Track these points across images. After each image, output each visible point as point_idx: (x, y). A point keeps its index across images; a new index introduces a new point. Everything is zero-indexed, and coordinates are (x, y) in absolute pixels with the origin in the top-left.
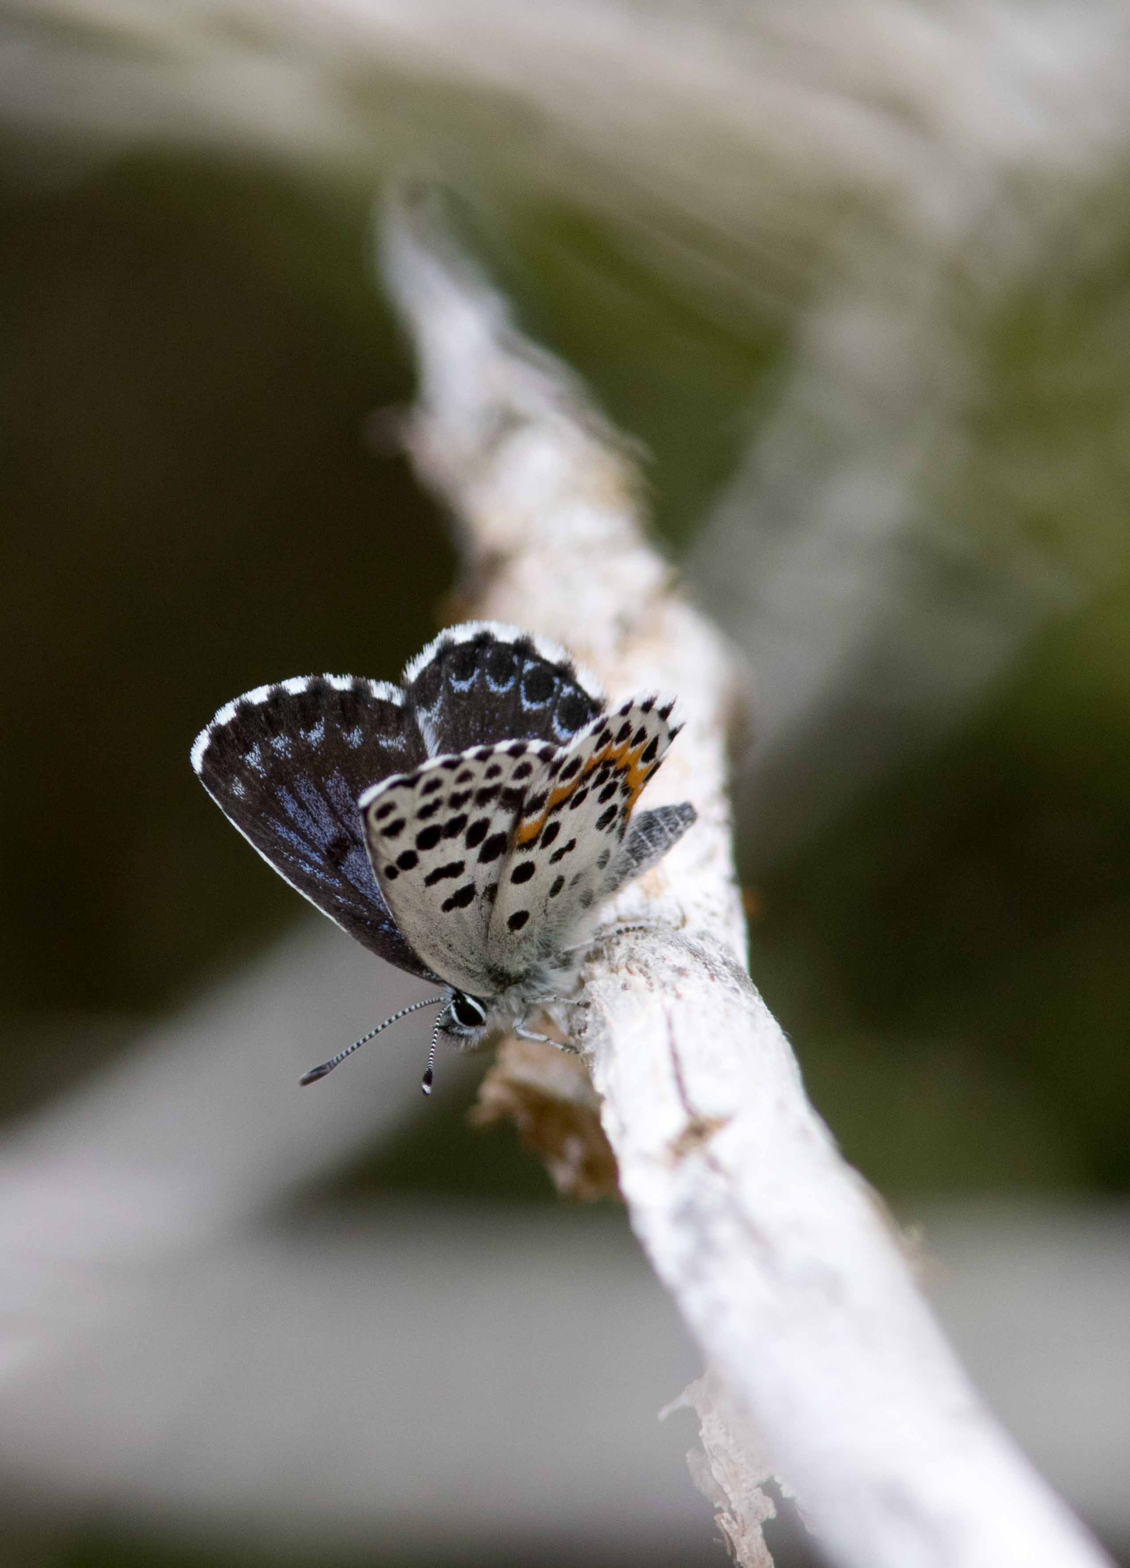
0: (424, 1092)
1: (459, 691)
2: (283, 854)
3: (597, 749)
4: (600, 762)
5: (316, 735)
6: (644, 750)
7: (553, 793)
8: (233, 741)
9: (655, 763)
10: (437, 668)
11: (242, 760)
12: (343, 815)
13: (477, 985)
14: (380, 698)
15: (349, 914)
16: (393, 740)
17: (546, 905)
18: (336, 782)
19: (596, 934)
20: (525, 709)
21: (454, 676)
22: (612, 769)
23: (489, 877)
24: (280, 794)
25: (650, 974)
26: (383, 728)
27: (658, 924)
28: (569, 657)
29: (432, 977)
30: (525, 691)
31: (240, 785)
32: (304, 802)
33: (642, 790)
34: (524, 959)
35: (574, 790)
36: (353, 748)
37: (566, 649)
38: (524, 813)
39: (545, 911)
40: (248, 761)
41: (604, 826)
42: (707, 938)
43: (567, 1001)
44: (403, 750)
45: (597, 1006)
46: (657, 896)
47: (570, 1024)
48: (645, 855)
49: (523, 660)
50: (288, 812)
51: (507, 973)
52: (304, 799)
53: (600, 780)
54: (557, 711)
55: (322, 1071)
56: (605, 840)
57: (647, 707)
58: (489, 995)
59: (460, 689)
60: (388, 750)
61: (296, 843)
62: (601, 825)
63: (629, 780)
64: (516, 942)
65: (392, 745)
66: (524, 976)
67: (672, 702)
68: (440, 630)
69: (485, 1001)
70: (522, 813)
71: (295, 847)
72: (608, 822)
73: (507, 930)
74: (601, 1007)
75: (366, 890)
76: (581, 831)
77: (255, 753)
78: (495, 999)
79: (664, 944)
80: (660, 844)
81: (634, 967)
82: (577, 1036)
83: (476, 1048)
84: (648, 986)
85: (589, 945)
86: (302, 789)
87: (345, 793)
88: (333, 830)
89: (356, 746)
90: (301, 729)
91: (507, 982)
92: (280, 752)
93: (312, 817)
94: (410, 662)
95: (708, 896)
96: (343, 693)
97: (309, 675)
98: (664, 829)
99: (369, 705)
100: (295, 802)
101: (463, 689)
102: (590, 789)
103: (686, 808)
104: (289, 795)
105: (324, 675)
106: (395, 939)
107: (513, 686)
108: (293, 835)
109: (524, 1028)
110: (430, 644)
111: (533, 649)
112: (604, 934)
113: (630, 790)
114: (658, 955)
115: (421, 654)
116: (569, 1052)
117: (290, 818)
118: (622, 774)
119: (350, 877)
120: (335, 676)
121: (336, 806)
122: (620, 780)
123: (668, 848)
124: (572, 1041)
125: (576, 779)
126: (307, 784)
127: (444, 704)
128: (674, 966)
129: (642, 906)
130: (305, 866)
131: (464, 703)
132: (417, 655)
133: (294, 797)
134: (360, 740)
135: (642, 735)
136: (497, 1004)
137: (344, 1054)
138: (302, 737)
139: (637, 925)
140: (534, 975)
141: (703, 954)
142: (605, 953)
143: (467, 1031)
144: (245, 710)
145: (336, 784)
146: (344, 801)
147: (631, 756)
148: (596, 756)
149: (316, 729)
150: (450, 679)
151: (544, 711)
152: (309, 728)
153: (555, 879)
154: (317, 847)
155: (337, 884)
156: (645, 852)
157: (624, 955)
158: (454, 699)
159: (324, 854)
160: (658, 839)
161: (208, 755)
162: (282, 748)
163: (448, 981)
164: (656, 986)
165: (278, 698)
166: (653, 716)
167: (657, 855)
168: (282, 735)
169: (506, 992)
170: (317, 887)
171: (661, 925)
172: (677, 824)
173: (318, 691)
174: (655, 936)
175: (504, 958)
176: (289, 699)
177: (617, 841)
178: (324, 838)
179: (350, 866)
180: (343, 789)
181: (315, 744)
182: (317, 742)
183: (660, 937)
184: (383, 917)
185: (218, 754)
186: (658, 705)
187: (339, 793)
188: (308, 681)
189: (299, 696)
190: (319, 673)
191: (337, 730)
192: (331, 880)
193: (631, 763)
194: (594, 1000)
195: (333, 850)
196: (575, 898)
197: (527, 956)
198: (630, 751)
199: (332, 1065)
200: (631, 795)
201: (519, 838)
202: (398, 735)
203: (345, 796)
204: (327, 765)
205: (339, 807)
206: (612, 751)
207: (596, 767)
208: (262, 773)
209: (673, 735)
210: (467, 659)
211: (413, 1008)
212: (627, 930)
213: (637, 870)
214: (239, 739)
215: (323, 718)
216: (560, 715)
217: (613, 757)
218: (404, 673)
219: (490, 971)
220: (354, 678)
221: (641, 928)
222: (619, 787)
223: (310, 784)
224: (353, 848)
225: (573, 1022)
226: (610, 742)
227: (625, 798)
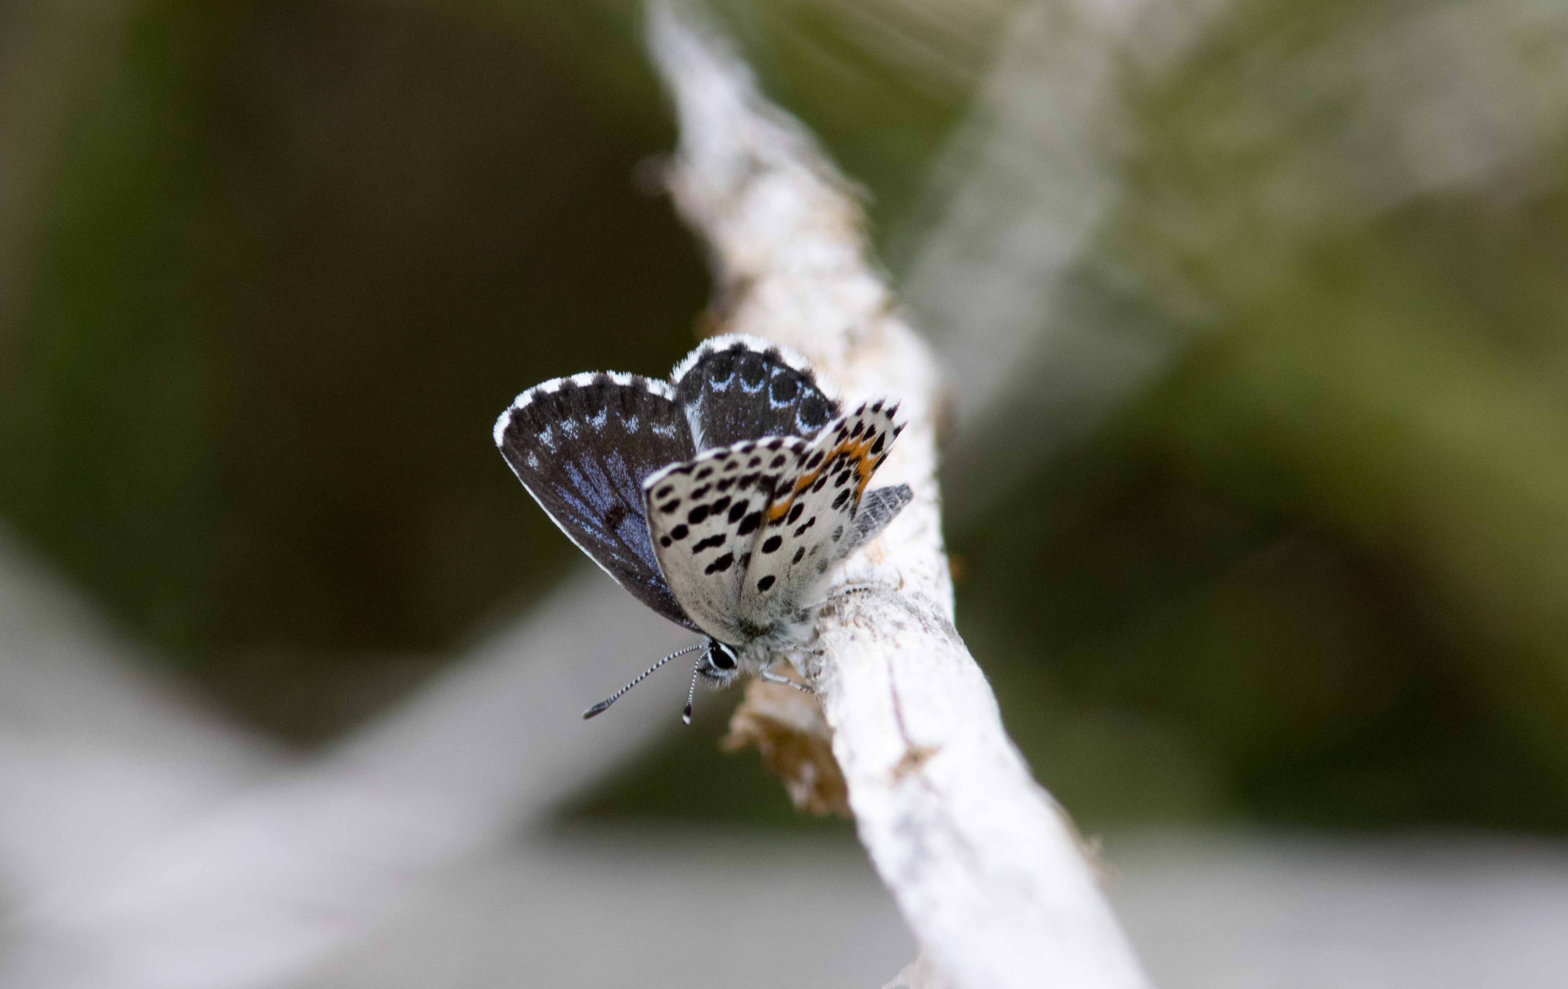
0: (684, 723)
1: (717, 391)
2: (568, 517)
3: (836, 443)
4: (838, 454)
5: (599, 421)
6: (873, 444)
7: (800, 481)
8: (529, 422)
9: (882, 455)
10: (699, 371)
11: (536, 438)
12: (621, 488)
13: (729, 635)
14: (655, 393)
15: (622, 569)
16: (665, 429)
17: (789, 571)
18: (615, 461)
19: (829, 594)
20: (772, 407)
21: (713, 378)
22: (847, 460)
23: (745, 547)
24: (568, 468)
25: (874, 627)
26: (656, 418)
27: (880, 586)
28: (811, 366)
29: (691, 626)
30: (773, 392)
31: (535, 458)
32: (588, 475)
33: (871, 477)
34: (770, 614)
35: (817, 477)
36: (630, 433)
37: (808, 359)
38: (775, 496)
39: (788, 576)
40: (542, 439)
41: (839, 506)
42: (921, 598)
43: (804, 649)
44: (673, 437)
45: (830, 654)
46: (879, 562)
47: (807, 668)
48: (870, 528)
49: (771, 367)
50: (574, 483)
51: (755, 626)
52: (588, 473)
53: (837, 468)
54: (799, 410)
55: (602, 707)
56: (841, 518)
57: (877, 408)
58: (739, 643)
59: (719, 390)
60: (660, 437)
61: (579, 509)
62: (836, 505)
63: (860, 468)
64: (764, 601)
65: (664, 433)
66: (769, 629)
67: (897, 404)
68: (702, 340)
69: (736, 649)
70: (773, 496)
71: (579, 512)
72: (842, 503)
73: (756, 590)
74: (834, 655)
75: (638, 550)
76: (819, 510)
77: (548, 434)
78: (745, 646)
79: (885, 602)
80: (882, 518)
81: (860, 621)
82: (813, 678)
83: (729, 688)
84: (872, 638)
85: (823, 604)
86: (587, 465)
87: (622, 470)
88: (612, 500)
89: (633, 432)
90: (587, 415)
91: (755, 633)
92: (568, 434)
93: (594, 488)
94: (676, 366)
95: (921, 562)
96: (623, 388)
97: (595, 371)
98: (886, 506)
99: (645, 399)
100: (580, 475)
101: (720, 389)
102: (829, 476)
103: (904, 490)
104: (575, 469)
105: (608, 372)
106: (661, 592)
107: (763, 388)
108: (577, 502)
109: (769, 672)
110: (693, 352)
111: (780, 358)
112: (835, 594)
113: (861, 478)
114: (880, 611)
115: (686, 360)
116: (806, 692)
117: (575, 487)
118: (855, 464)
119: (624, 538)
120: (617, 373)
121: (615, 480)
122: (853, 468)
123: (888, 521)
124: (808, 682)
125: (819, 469)
126: (591, 460)
127: (704, 401)
128: (894, 621)
129: (867, 571)
130: (587, 528)
131: (721, 401)
132: (683, 360)
133: (579, 470)
134: (636, 426)
135: (871, 431)
136: (746, 651)
137: (620, 693)
138: (588, 422)
139: (863, 586)
140: (778, 628)
141: (918, 611)
142: (836, 609)
143: (722, 673)
144: (540, 398)
145: (616, 463)
146: (621, 476)
147: (862, 449)
148: (835, 449)
149: (600, 416)
150: (710, 381)
151: (789, 409)
152: (594, 414)
153: (797, 549)
154: (597, 513)
155: (613, 543)
156: (869, 525)
157: (852, 611)
158: (713, 397)
159: (603, 519)
160: (880, 514)
161: (508, 431)
162: (570, 430)
163: (707, 631)
164: (879, 637)
165: (567, 390)
166: (881, 415)
167: (880, 528)
168: (570, 419)
169: (754, 642)
170: (596, 545)
171: (883, 587)
172: (896, 502)
173: (602, 385)
174: (878, 595)
175: (753, 613)
176: (577, 390)
177: (849, 519)
178: (603, 506)
179: (624, 530)
180: (620, 467)
181: (598, 428)
182: (600, 427)
183: (882, 597)
184: (652, 573)
185: (517, 431)
186: (886, 407)
187: (617, 469)
188: (594, 376)
189: (586, 389)
190: (604, 370)
191: (617, 418)
192: (608, 541)
193: (862, 454)
194: (827, 649)
195: (611, 516)
196: (814, 566)
197: (772, 612)
198: (862, 444)
199: (610, 702)
200: (861, 481)
201: (770, 516)
202: (669, 424)
203: (622, 472)
204: (608, 445)
205: (617, 481)
206: (848, 444)
207: (834, 458)
208: (553, 449)
209: (897, 431)
210: (724, 365)
211: (677, 654)
212: (855, 590)
213: (863, 540)
214: (534, 420)
215: (606, 408)
216: (802, 412)
217: (848, 449)
218: (671, 375)
219: (741, 623)
220: (633, 376)
221: (866, 589)
222: (852, 474)
223: (593, 461)
224: (628, 515)
225: (810, 667)
226: (846, 438)
227: (857, 483)
